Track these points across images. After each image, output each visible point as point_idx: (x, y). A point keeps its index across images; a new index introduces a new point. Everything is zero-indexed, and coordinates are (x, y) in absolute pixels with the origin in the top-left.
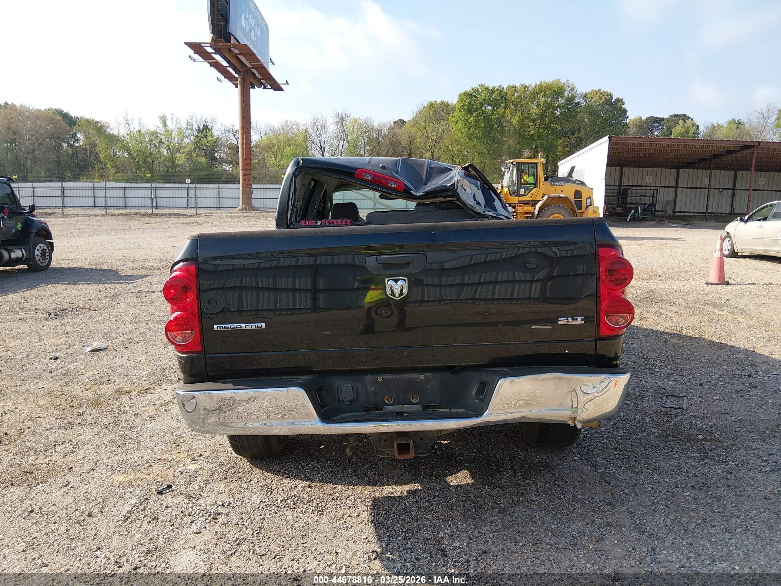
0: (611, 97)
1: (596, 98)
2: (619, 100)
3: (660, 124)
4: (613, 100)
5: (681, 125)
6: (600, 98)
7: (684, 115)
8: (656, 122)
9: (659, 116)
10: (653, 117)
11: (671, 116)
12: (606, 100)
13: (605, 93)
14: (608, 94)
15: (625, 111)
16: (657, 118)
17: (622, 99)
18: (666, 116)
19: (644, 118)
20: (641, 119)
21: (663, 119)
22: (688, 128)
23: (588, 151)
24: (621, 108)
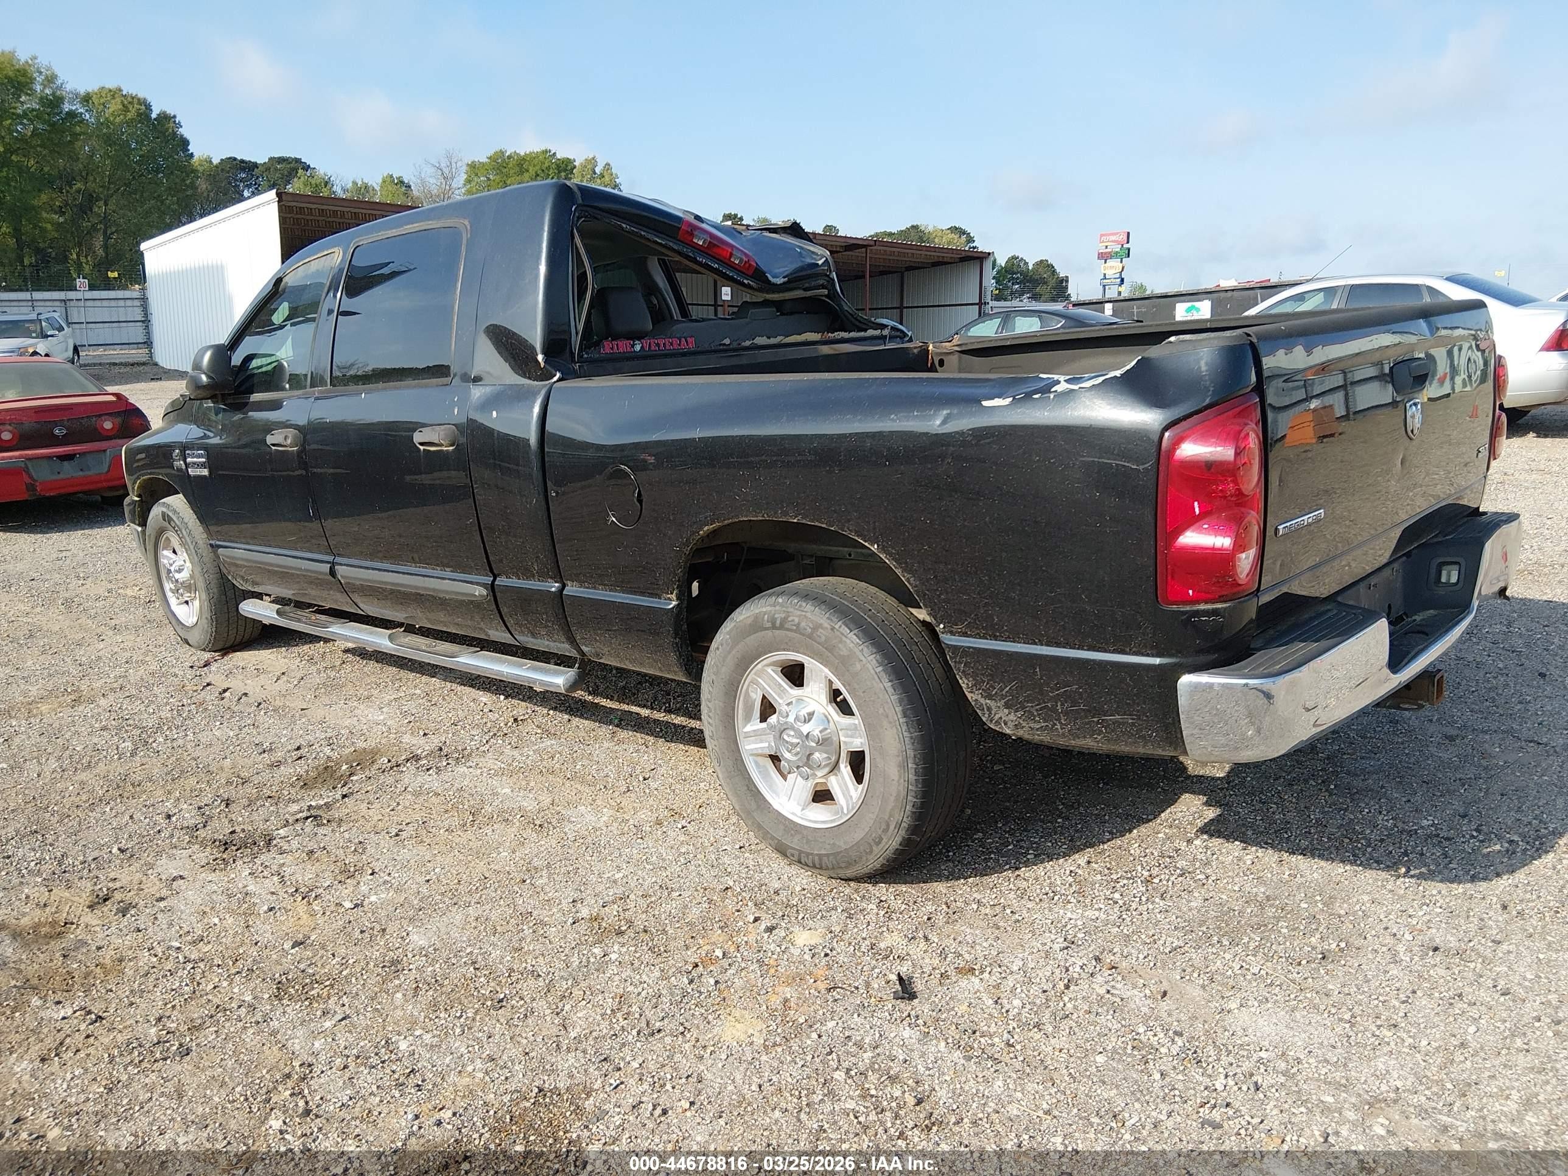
0: (148, 107)
1: (114, 106)
2: (165, 118)
3: (253, 176)
4: (154, 116)
5: (302, 178)
6: (126, 109)
7: (298, 161)
8: (243, 169)
9: (247, 159)
10: (235, 159)
11: (271, 159)
12: (139, 115)
13: (133, 98)
14: (139, 100)
15: (185, 143)
16: (242, 161)
17: (175, 117)
18: (261, 158)
19: (216, 161)
20: (211, 162)
21: (255, 165)
22: (317, 186)
23: (224, 220)
24: (174, 134)
